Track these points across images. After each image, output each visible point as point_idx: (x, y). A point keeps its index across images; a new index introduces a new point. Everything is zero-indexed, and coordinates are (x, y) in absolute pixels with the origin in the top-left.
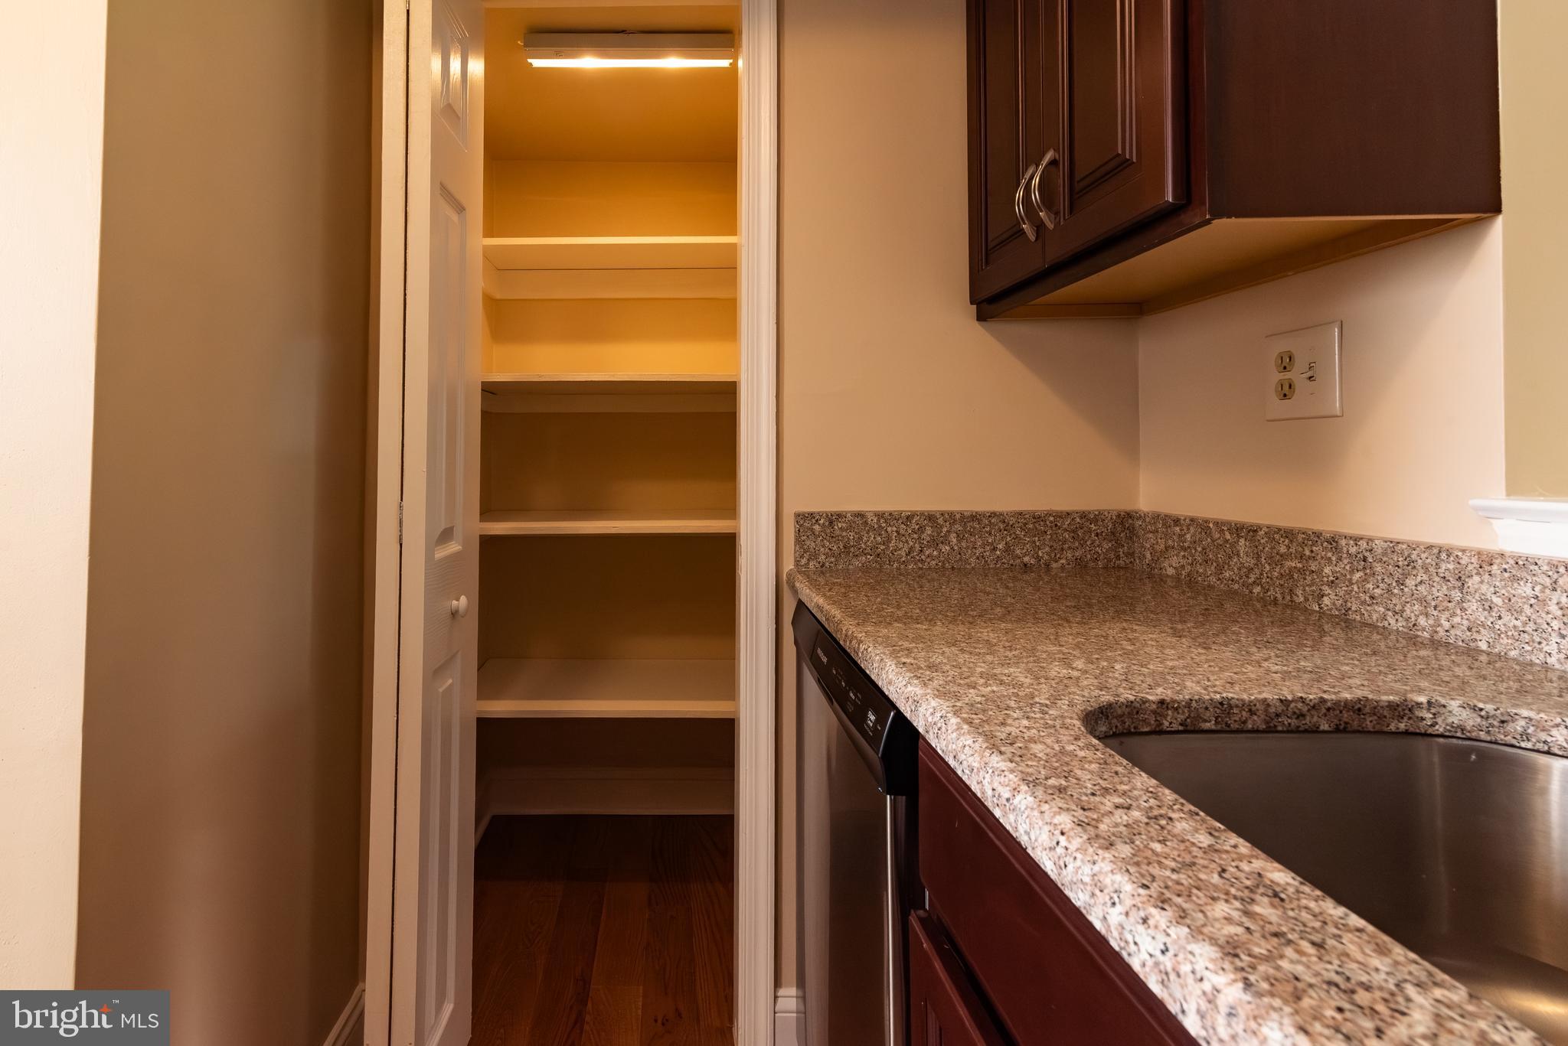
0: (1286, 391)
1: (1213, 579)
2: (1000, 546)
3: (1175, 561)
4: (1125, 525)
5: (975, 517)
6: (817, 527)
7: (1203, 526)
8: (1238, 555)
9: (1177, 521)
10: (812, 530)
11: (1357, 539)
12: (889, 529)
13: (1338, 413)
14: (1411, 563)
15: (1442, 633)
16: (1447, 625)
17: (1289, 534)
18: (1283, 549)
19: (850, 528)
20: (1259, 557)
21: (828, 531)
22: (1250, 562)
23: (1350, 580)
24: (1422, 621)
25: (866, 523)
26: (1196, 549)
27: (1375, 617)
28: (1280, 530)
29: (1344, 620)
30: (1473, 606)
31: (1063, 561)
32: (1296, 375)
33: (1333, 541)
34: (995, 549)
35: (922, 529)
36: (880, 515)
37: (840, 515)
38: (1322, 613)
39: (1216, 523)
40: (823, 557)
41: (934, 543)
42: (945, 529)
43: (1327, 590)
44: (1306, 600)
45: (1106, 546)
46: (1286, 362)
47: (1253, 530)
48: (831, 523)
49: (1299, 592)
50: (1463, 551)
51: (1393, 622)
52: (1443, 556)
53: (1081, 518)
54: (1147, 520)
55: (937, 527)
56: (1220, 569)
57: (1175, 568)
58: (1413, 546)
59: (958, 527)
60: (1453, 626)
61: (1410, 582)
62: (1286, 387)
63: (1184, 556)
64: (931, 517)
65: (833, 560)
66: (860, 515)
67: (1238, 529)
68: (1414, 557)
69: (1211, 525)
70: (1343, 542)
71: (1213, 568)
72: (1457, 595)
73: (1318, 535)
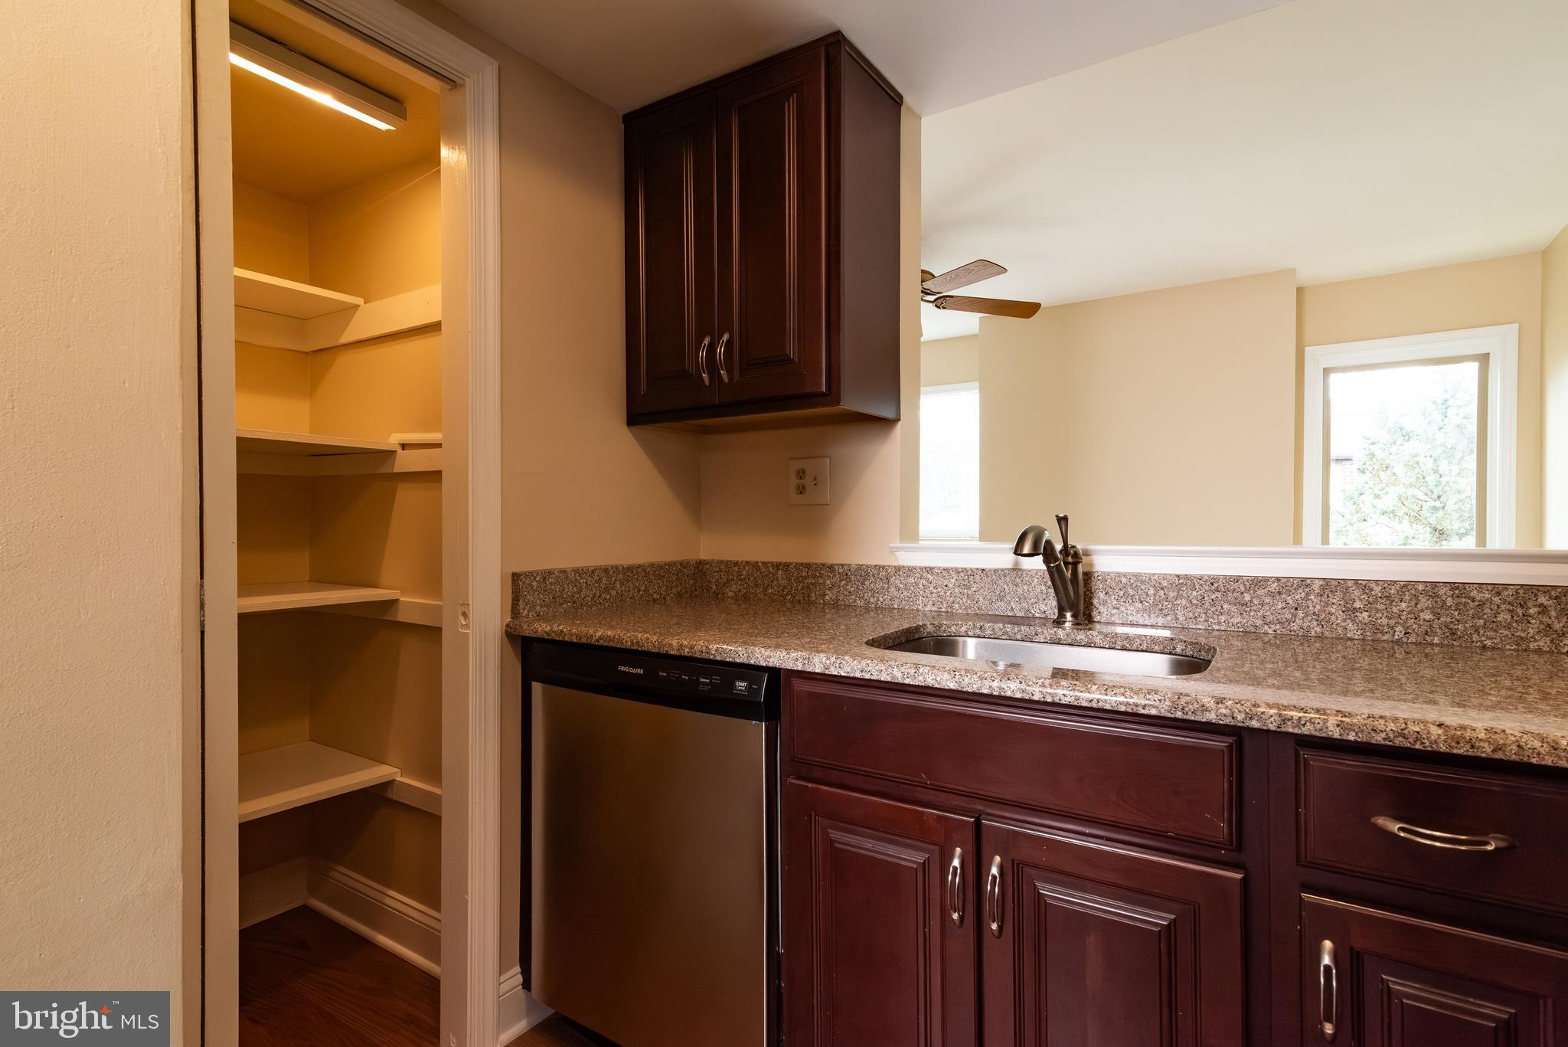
0: (801, 490)
1: (761, 596)
2: (642, 588)
3: (734, 588)
4: (700, 568)
5: (630, 569)
6: (534, 583)
7: (755, 565)
8: (778, 580)
9: (736, 564)
10: (531, 586)
11: (843, 565)
12: (582, 581)
13: (829, 503)
14: (867, 574)
15: (880, 604)
16: (882, 600)
17: (808, 566)
18: (804, 574)
19: (557, 583)
20: (790, 580)
21: (542, 586)
22: (783, 582)
23: (840, 586)
24: (872, 600)
25: (567, 578)
26: (749, 579)
27: (851, 601)
28: (802, 564)
29: (835, 605)
30: (892, 589)
31: (672, 595)
32: (808, 481)
33: (831, 567)
34: (639, 590)
35: (600, 579)
36: (576, 571)
37: (550, 572)
38: (825, 604)
39: (763, 563)
40: (539, 607)
41: (607, 590)
42: (613, 579)
43: (828, 592)
44: (817, 598)
45: (691, 582)
46: (801, 474)
47: (787, 565)
48: (544, 579)
49: (813, 595)
50: (889, 566)
51: (859, 602)
52: (881, 569)
53: (681, 565)
54: (713, 564)
55: (608, 576)
56: (765, 589)
57: (734, 592)
58: (868, 566)
59: (621, 576)
60: (884, 599)
61: (867, 583)
62: (801, 488)
63: (741, 584)
64: (606, 570)
65: (545, 609)
66: (564, 571)
67: (777, 566)
68: (869, 571)
69: (760, 564)
70: (836, 567)
71: (761, 589)
72: (886, 586)
73: (823, 565)
